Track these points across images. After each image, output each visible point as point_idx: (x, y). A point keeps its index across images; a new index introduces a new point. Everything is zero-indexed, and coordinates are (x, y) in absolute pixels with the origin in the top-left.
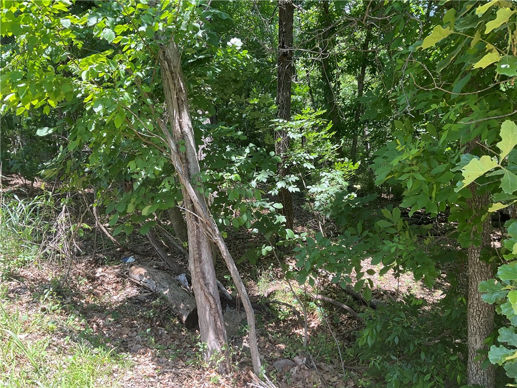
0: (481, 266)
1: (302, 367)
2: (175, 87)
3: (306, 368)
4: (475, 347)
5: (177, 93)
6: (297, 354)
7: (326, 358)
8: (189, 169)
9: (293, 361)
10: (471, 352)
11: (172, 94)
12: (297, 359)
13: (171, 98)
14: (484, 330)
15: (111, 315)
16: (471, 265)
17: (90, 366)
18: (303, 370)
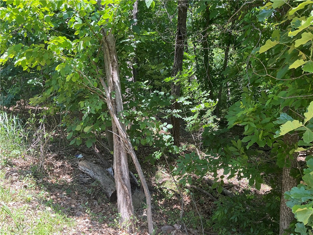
0: (290, 179)
1: (178, 231)
2: (111, 59)
3: (181, 232)
4: (284, 228)
5: (112, 63)
6: (176, 223)
7: (193, 226)
8: (116, 109)
9: (173, 227)
10: (281, 230)
11: (109, 63)
12: (175, 225)
13: (108, 65)
14: (290, 218)
15: (66, 191)
16: (284, 178)
17: (50, 225)
18: (179, 233)
